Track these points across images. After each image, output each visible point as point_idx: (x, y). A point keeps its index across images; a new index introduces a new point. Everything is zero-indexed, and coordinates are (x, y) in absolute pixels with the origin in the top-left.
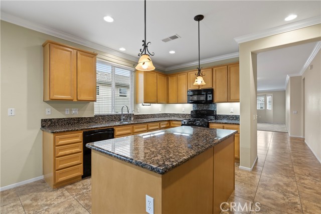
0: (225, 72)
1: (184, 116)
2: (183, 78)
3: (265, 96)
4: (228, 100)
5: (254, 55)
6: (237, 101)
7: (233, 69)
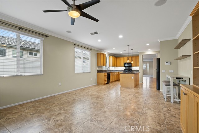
0: (135, 58)
1: (122, 70)
2: (122, 59)
3: (146, 63)
4: (136, 66)
5: (142, 55)
6: (139, 66)
7: (137, 58)
